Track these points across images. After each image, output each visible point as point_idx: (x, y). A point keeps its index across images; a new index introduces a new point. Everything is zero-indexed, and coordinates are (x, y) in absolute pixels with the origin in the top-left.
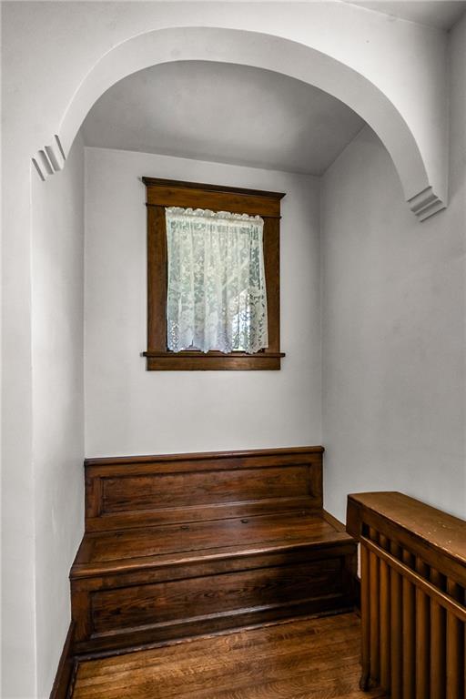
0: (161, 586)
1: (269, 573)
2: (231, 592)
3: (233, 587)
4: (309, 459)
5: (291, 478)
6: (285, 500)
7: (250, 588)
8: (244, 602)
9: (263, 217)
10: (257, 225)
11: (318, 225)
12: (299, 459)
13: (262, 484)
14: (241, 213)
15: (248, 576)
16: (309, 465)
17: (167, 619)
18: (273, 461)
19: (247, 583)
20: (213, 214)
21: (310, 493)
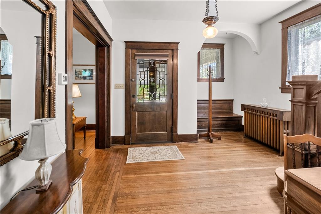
0: (203, 122)
1: (224, 122)
2: (216, 125)
3: (217, 124)
4: (230, 102)
5: (226, 106)
6: (224, 111)
7: (220, 124)
8: (218, 127)
9: (220, 49)
10: (219, 51)
11: (232, 49)
12: (228, 102)
13: (219, 107)
14: (215, 48)
15: (220, 122)
16: (230, 103)
17: (204, 128)
18: (222, 102)
19: (219, 123)
20: (210, 49)
21: (230, 109)
